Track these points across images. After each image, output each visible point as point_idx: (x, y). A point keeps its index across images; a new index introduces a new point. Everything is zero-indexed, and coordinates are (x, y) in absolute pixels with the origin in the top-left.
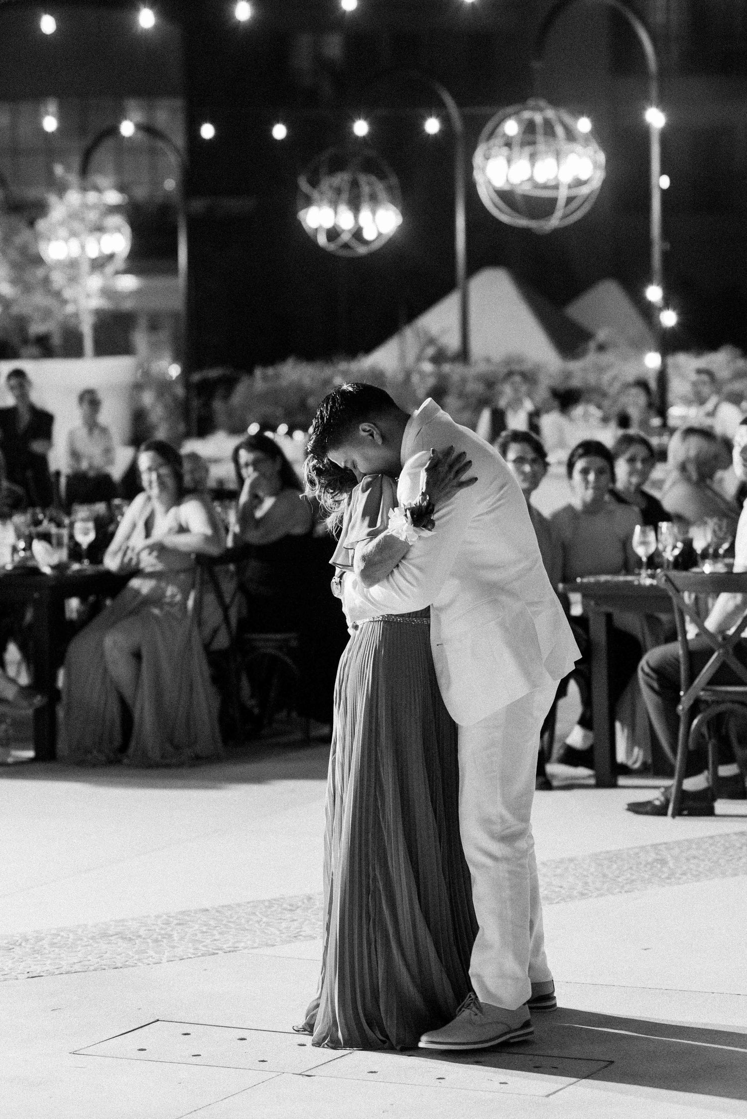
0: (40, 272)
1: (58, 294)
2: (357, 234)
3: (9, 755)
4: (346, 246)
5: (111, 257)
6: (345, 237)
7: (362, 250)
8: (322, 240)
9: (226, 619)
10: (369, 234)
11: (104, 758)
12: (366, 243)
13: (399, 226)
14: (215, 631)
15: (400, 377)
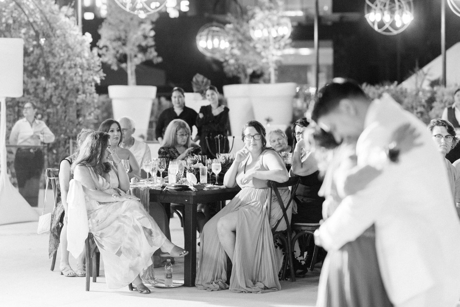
0: (252, 45)
1: (259, 54)
2: (393, 25)
3: (171, 282)
4: (387, 30)
5: (283, 37)
6: (387, 26)
7: (395, 32)
8: (376, 28)
9: (285, 215)
10: (398, 24)
11: (218, 287)
12: (396, 29)
13: (412, 21)
14: (279, 221)
15: (414, 93)
